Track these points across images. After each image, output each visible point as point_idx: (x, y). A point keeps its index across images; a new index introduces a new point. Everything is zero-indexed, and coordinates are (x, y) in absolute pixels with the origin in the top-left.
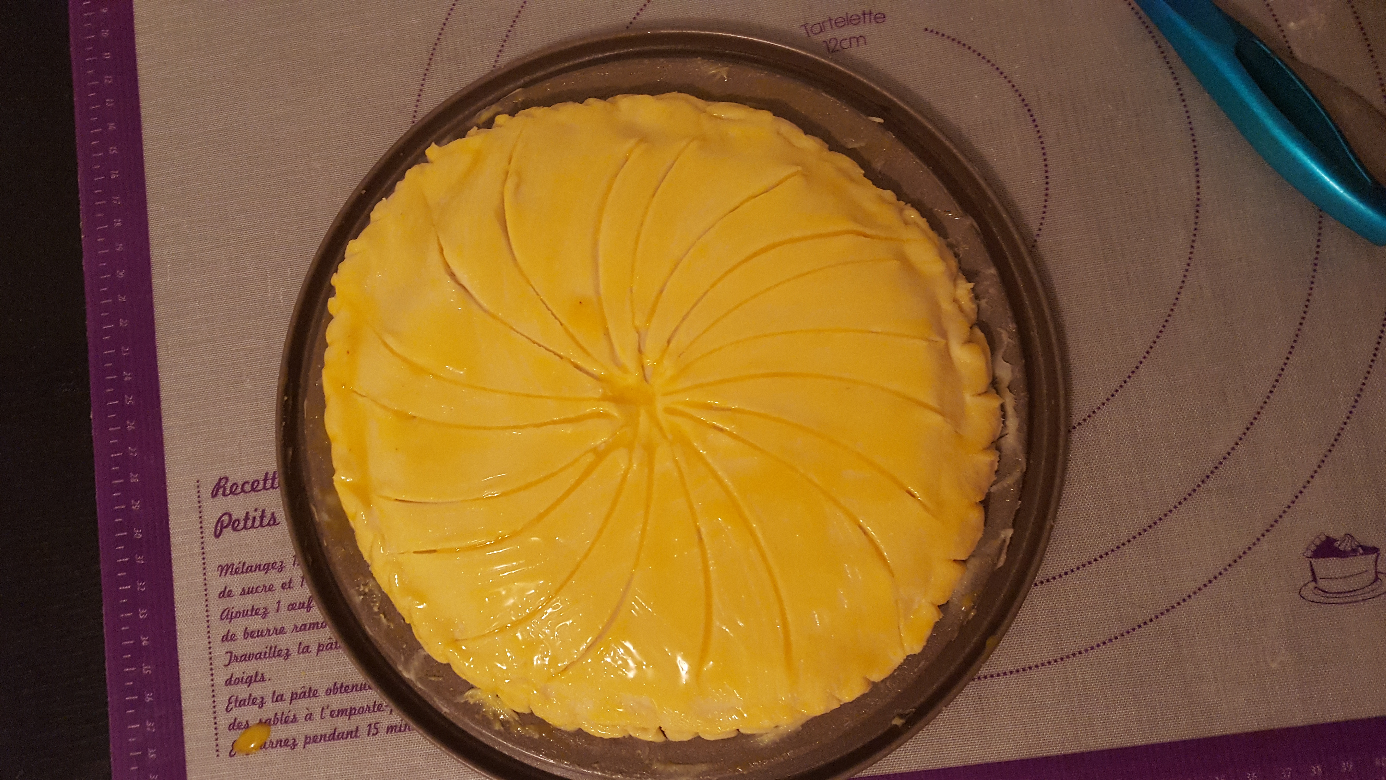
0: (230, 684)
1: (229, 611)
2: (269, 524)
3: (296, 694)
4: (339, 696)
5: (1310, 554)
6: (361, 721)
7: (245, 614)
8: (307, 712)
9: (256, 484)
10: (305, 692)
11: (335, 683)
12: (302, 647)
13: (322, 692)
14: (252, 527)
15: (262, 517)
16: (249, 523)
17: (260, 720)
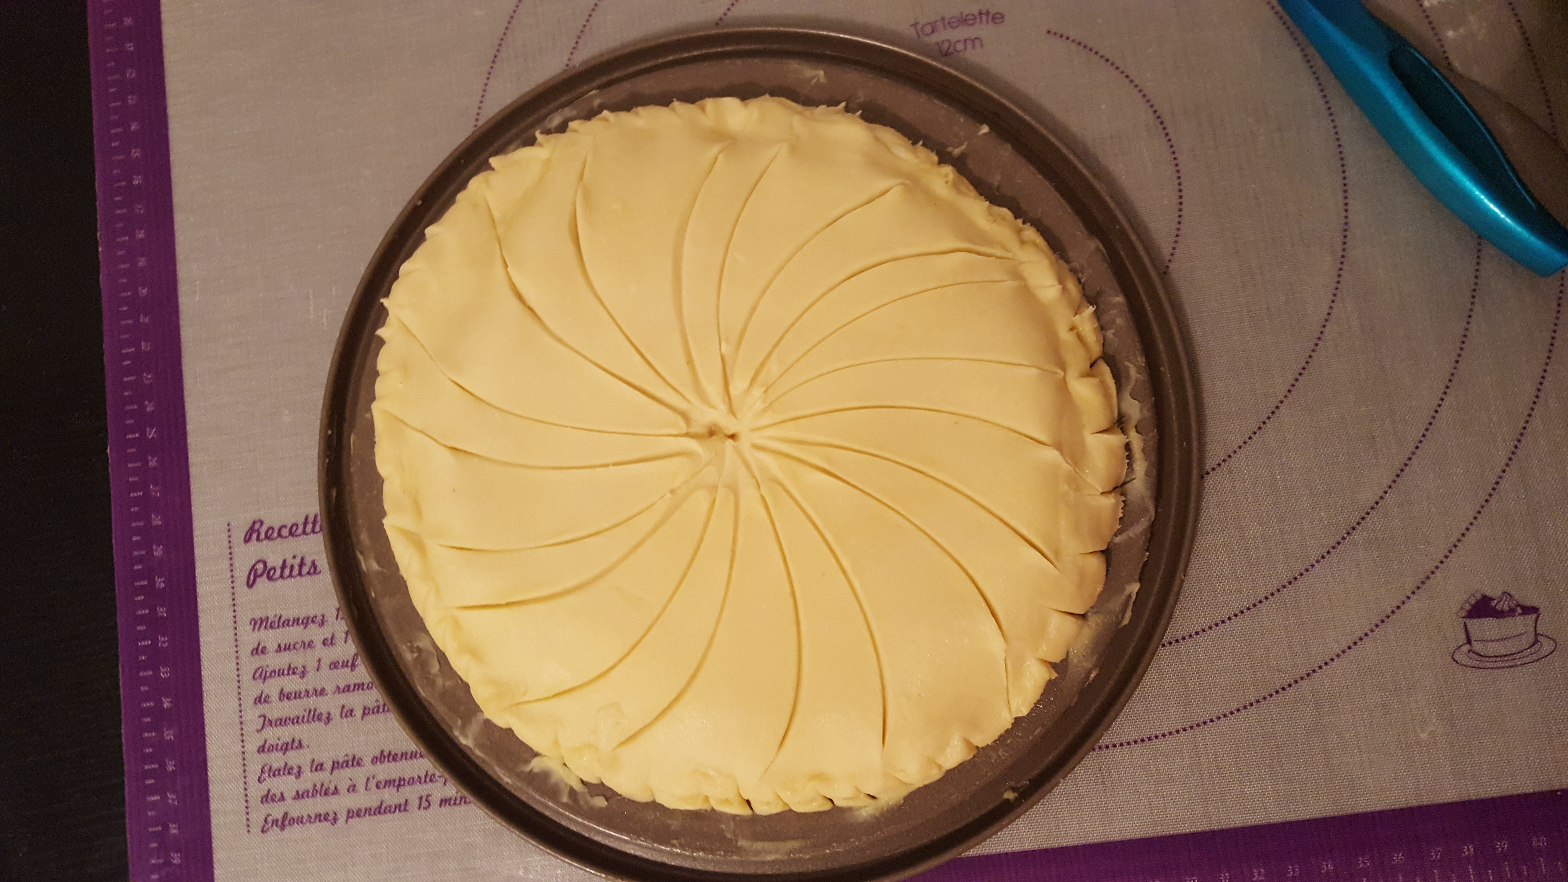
0: (263, 751)
1: (263, 670)
2: (309, 573)
3: (338, 763)
4: (386, 764)
5: (1464, 614)
6: (411, 793)
7: (281, 673)
8: (349, 783)
9: (294, 528)
10: (348, 762)
11: (382, 752)
12: (345, 710)
13: (367, 760)
14: (290, 576)
15: (301, 565)
16: (287, 572)
17: (297, 792)
